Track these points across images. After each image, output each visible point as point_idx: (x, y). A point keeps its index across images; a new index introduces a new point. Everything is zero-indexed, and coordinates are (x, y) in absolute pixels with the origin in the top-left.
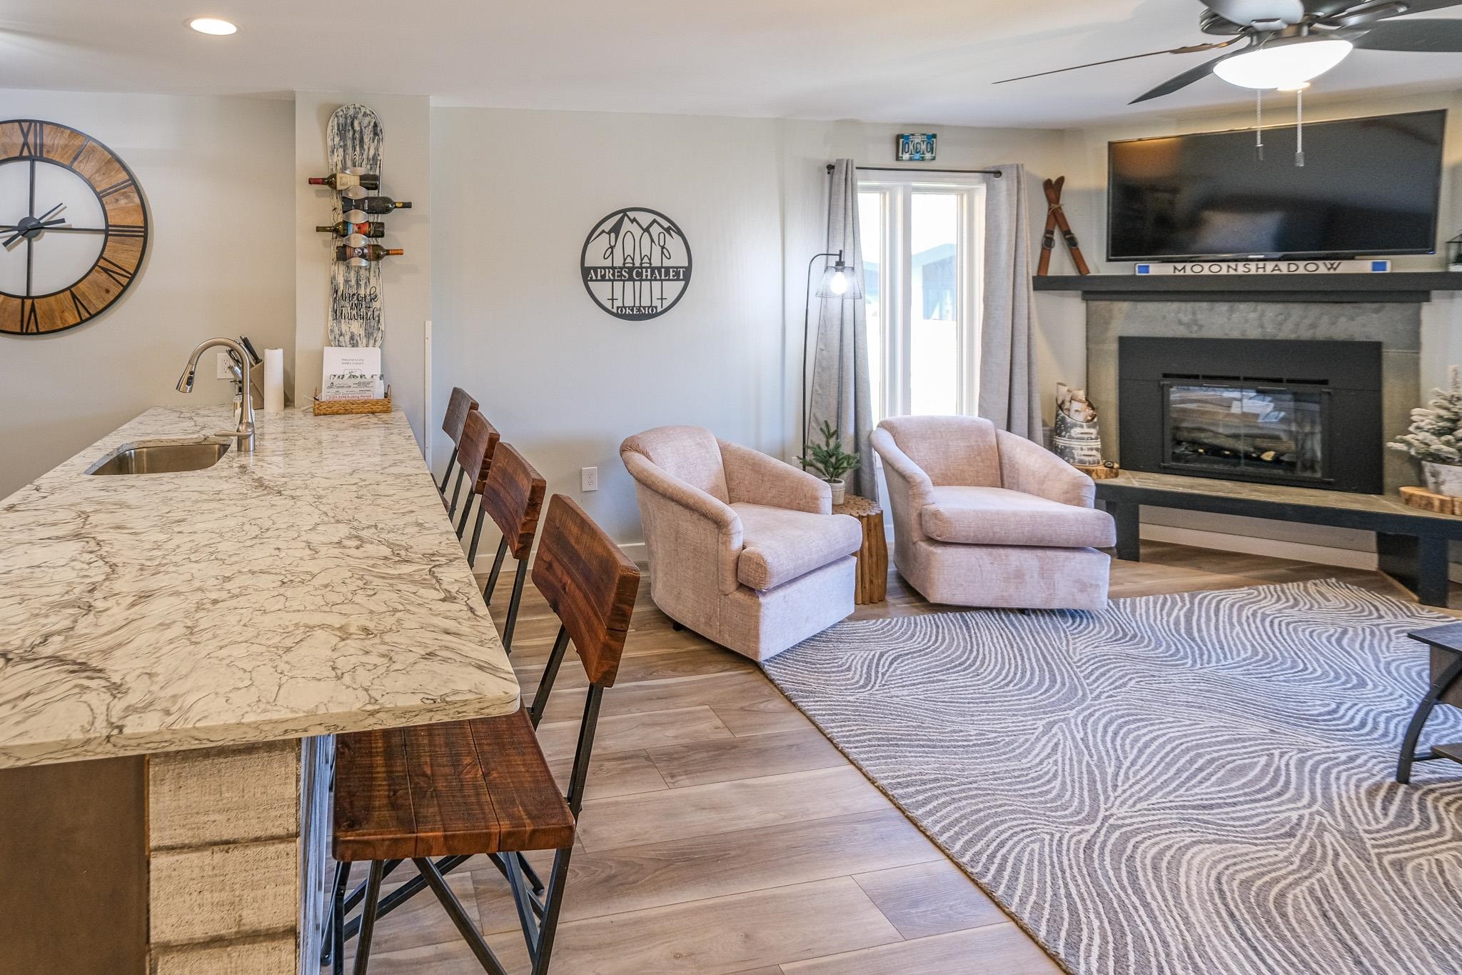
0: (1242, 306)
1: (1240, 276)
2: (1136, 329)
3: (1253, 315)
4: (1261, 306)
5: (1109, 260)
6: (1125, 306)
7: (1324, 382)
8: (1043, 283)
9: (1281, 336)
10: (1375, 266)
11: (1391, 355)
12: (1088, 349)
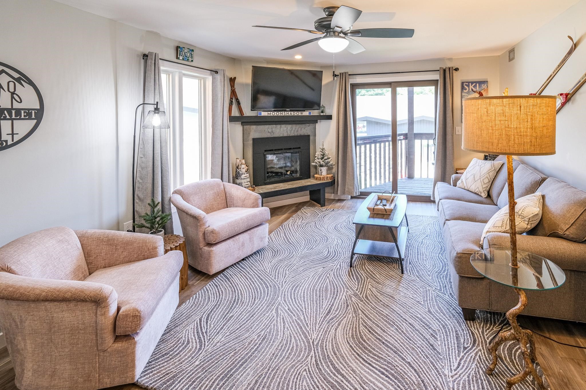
0: (283, 126)
1: (283, 116)
2: (257, 135)
3: (285, 129)
4: (287, 126)
5: (251, 110)
6: (254, 127)
7: (300, 148)
8: (232, 119)
9: (292, 134)
10: (310, 113)
11: (311, 138)
12: (243, 144)
